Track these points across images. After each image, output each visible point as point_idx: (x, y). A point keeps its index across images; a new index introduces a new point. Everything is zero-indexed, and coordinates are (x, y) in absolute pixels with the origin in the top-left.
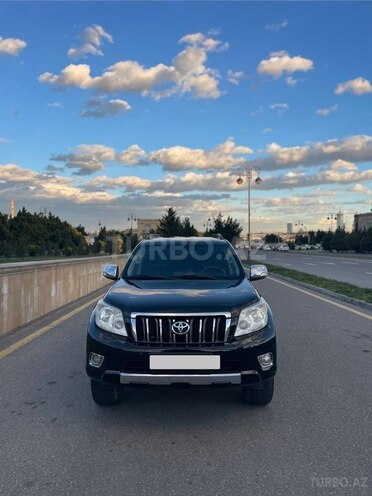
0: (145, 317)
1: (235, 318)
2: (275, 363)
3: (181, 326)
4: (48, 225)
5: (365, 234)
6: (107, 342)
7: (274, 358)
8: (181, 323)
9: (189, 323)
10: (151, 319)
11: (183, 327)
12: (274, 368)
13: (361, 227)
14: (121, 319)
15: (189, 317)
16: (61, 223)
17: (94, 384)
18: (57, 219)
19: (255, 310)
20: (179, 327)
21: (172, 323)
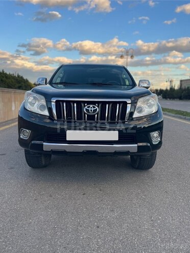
0: (63, 101)
1: (134, 103)
2: (161, 139)
3: (91, 108)
4: (17, 80)
5: (185, 90)
6: (33, 120)
7: (161, 135)
8: (91, 106)
9: (98, 106)
10: (68, 103)
11: (93, 109)
12: (160, 143)
13: (183, 87)
14: (45, 103)
15: (98, 102)
16: (24, 80)
17: (27, 153)
18: (22, 77)
19: (148, 100)
20: (90, 109)
21: (85, 106)
